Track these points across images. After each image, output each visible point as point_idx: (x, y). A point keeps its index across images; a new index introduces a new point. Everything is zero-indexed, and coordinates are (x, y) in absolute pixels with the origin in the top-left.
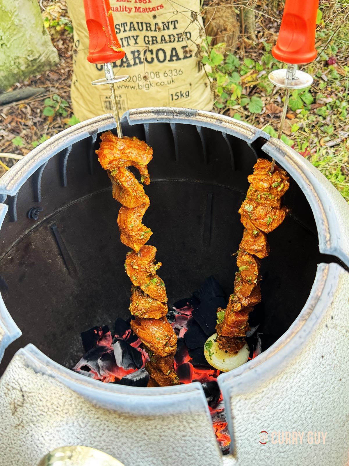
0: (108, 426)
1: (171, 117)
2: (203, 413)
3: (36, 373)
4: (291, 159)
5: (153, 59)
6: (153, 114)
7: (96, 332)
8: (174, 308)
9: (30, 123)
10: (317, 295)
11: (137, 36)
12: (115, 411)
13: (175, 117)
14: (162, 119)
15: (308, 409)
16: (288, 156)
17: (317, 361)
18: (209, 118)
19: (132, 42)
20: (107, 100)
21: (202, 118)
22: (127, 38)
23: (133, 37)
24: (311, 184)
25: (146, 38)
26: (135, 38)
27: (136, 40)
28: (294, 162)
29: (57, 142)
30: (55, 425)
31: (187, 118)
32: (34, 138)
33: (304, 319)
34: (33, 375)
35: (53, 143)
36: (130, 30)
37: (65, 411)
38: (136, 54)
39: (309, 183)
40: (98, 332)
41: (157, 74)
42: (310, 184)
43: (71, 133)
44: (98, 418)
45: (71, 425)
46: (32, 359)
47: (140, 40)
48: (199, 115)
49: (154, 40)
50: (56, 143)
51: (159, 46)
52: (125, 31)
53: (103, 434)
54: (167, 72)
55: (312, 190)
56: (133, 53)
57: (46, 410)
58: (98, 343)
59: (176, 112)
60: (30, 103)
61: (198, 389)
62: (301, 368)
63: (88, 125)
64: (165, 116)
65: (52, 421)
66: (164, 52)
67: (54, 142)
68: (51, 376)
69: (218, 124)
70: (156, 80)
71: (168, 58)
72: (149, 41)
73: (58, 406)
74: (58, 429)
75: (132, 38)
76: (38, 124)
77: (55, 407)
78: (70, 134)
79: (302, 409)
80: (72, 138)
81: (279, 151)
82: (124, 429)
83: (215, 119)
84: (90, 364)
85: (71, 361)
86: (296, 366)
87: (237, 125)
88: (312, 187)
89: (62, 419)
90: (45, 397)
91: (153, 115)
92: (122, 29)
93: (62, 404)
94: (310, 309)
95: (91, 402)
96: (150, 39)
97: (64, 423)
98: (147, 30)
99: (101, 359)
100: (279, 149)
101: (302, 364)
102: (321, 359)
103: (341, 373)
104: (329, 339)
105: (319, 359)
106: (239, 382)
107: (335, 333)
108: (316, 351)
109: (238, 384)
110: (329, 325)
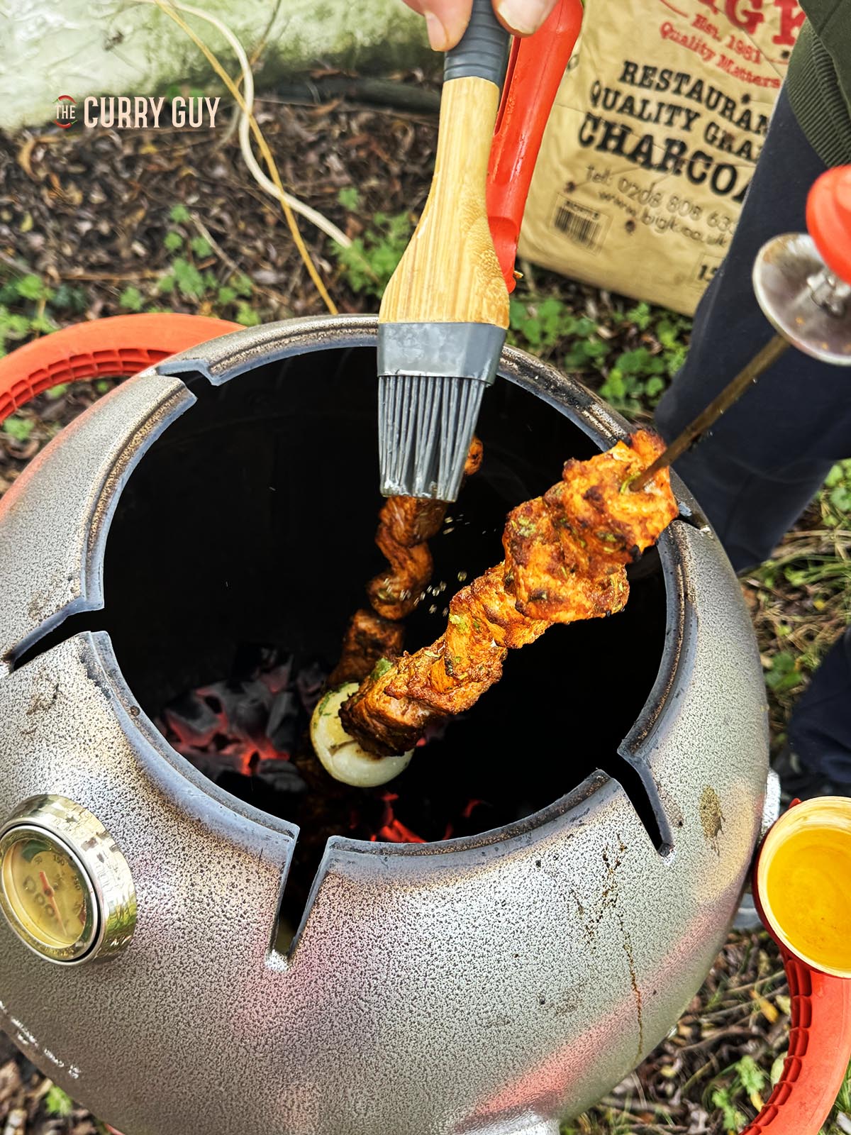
0: (140, 808)
2: (276, 872)
3: (89, 677)
4: (683, 575)
5: (703, 176)
9: (395, 169)
11: (697, 115)
12: (161, 793)
13: (549, 392)
15: (436, 963)
16: (682, 568)
17: (492, 904)
18: (603, 425)
19: (681, 120)
20: (567, 208)
22: (675, 109)
23: (688, 111)
25: (713, 130)
26: (692, 115)
27: (690, 120)
28: (684, 584)
30: (74, 762)
32: (387, 204)
34: (82, 677)
36: (689, 95)
37: (97, 752)
38: (675, 150)
41: (697, 210)
42: (682, 636)
44: (133, 788)
45: (95, 775)
46: (96, 653)
47: (699, 125)
48: (590, 410)
49: (726, 142)
51: (731, 159)
52: (678, 91)
53: (128, 815)
54: (719, 217)
55: (678, 645)
56: (670, 142)
57: (74, 735)
60: (421, 125)
61: (291, 835)
62: (457, 897)
64: (533, 381)
65: (73, 756)
66: (734, 175)
68: (105, 692)
70: (688, 220)
71: (737, 190)
72: (714, 138)
73: (93, 739)
74: (75, 770)
75: (683, 114)
76: (410, 179)
77: (87, 738)
79: (428, 957)
82: (160, 824)
86: (452, 890)
88: (680, 642)
89: (88, 760)
90: (83, 716)
92: (674, 85)
93: (99, 741)
95: (137, 760)
96: (720, 135)
97: (87, 768)
98: (723, 113)
101: (463, 894)
102: (500, 906)
103: (524, 946)
104: (530, 885)
105: (496, 903)
106: (351, 860)
107: (548, 882)
108: (497, 890)
109: (349, 862)
110: (545, 865)
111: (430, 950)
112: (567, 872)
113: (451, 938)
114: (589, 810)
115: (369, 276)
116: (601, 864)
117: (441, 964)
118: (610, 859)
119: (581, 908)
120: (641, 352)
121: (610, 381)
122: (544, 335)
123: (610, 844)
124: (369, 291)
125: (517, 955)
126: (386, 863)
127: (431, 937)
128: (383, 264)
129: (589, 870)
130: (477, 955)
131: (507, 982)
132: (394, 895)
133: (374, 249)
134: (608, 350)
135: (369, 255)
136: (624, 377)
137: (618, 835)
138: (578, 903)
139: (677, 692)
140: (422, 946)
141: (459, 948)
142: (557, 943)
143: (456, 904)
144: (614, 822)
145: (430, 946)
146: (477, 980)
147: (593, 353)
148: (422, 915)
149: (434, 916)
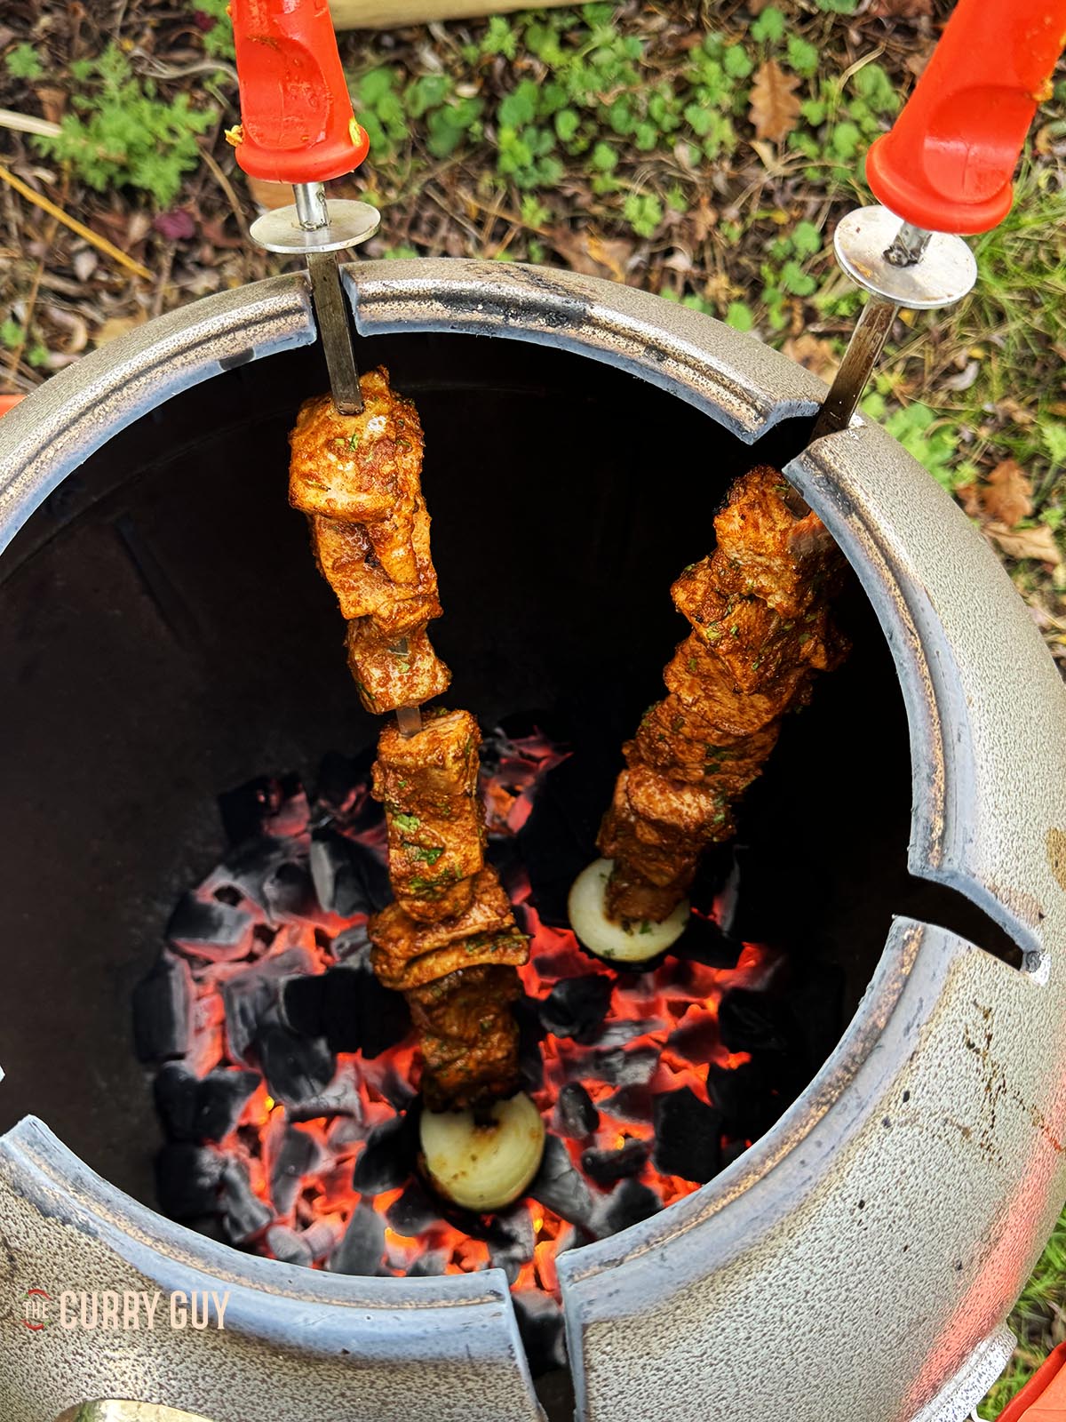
1: (497, 319)
2: (506, 1362)
4: (868, 528)
6: (438, 305)
7: (262, 798)
8: (499, 731)
10: (875, 1025)
13: (511, 320)
14: (469, 324)
15: (800, 1332)
16: (861, 518)
17: (846, 1216)
18: (624, 336)
21: (601, 334)
24: (919, 632)
28: (876, 542)
29: (118, 396)
31: (550, 329)
32: (79, 43)
33: (824, 1100)
35: (101, 401)
39: (911, 626)
40: (267, 798)
42: (915, 631)
43: (161, 363)
48: (591, 321)
50: (111, 402)
55: (916, 650)
58: (266, 828)
59: (517, 306)
63: (217, 336)
64: (477, 316)
67: (107, 397)
69: (650, 364)
78: (160, 369)
79: (785, 1333)
80: (165, 381)
81: (834, 493)
83: (642, 342)
84: (240, 884)
85: (188, 871)
86: (782, 1239)
87: (711, 378)
88: (918, 643)
91: (438, 310)
94: (847, 1069)
99: (272, 882)
100: (837, 486)
101: (799, 1233)
102: (858, 1210)
103: (910, 1231)
104: (887, 1157)
105: (852, 1212)
106: (612, 1289)
107: (910, 1135)
108: (845, 1195)
109: (611, 1295)
110: (895, 1118)
111: (784, 1324)
112: (929, 1104)
113: (807, 1293)
114: (921, 1001)
115: (108, 160)
116: (968, 1057)
117: (807, 1328)
118: (976, 1041)
119: (966, 1132)
120: (526, 89)
121: (503, 147)
122: (385, 127)
123: (970, 1022)
124: (120, 180)
125: (906, 1248)
126: (666, 1264)
127: (778, 1310)
128: (120, 135)
129: (956, 1077)
130: (852, 1286)
131: (905, 1285)
132: (700, 1296)
133: (96, 118)
134: (480, 106)
135: (92, 130)
136: (520, 135)
137: (975, 1003)
138: (959, 1128)
139: (955, 733)
140: (771, 1327)
141: (824, 1296)
142: (952, 1194)
143: (795, 1251)
144: (962, 991)
145: (782, 1320)
146: (865, 1311)
147: (463, 122)
148: (752, 1295)
149: (770, 1285)
